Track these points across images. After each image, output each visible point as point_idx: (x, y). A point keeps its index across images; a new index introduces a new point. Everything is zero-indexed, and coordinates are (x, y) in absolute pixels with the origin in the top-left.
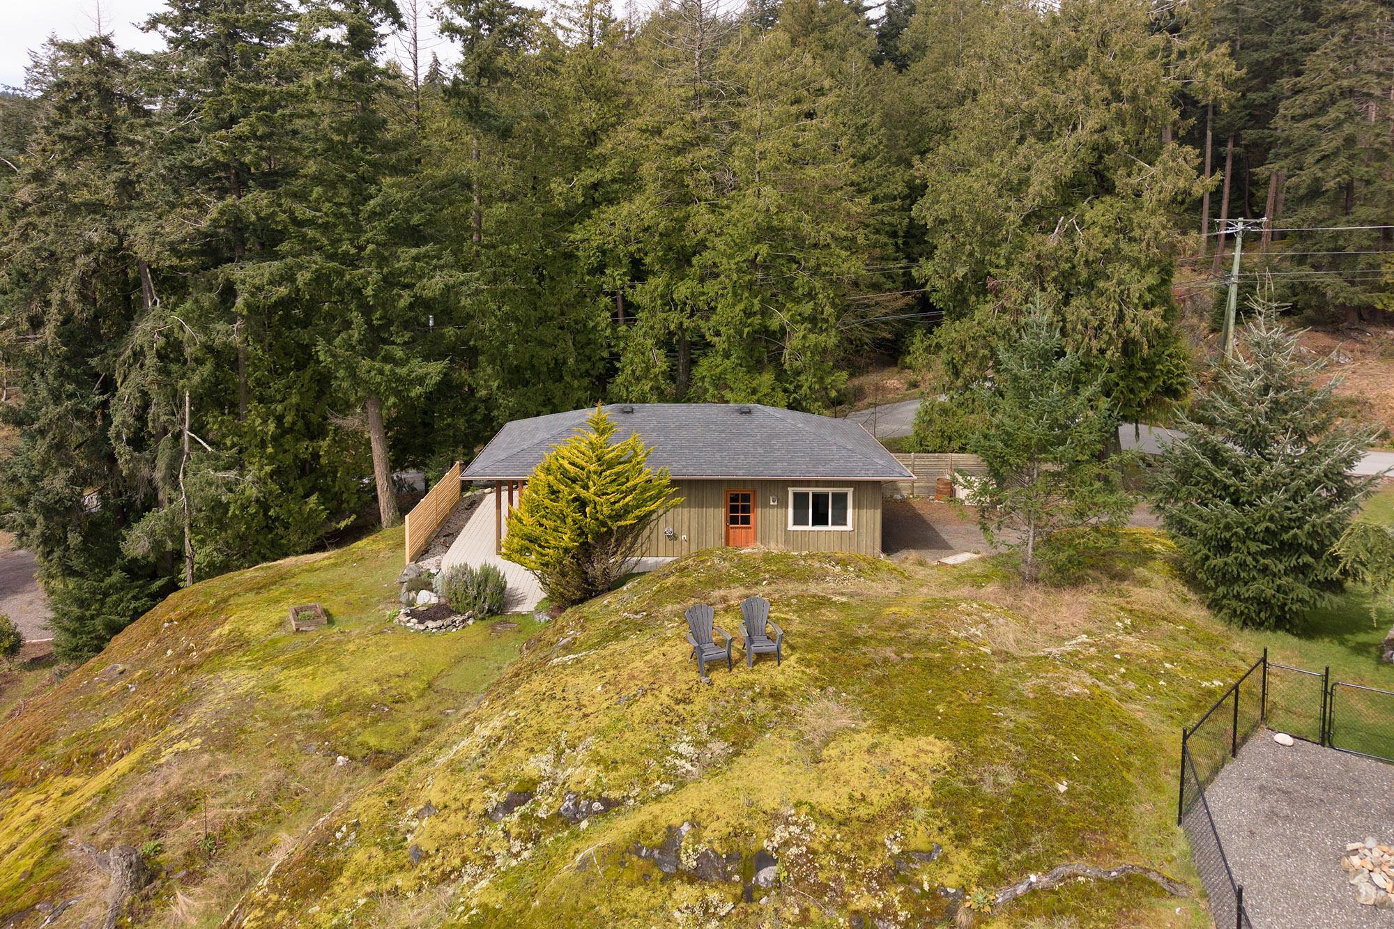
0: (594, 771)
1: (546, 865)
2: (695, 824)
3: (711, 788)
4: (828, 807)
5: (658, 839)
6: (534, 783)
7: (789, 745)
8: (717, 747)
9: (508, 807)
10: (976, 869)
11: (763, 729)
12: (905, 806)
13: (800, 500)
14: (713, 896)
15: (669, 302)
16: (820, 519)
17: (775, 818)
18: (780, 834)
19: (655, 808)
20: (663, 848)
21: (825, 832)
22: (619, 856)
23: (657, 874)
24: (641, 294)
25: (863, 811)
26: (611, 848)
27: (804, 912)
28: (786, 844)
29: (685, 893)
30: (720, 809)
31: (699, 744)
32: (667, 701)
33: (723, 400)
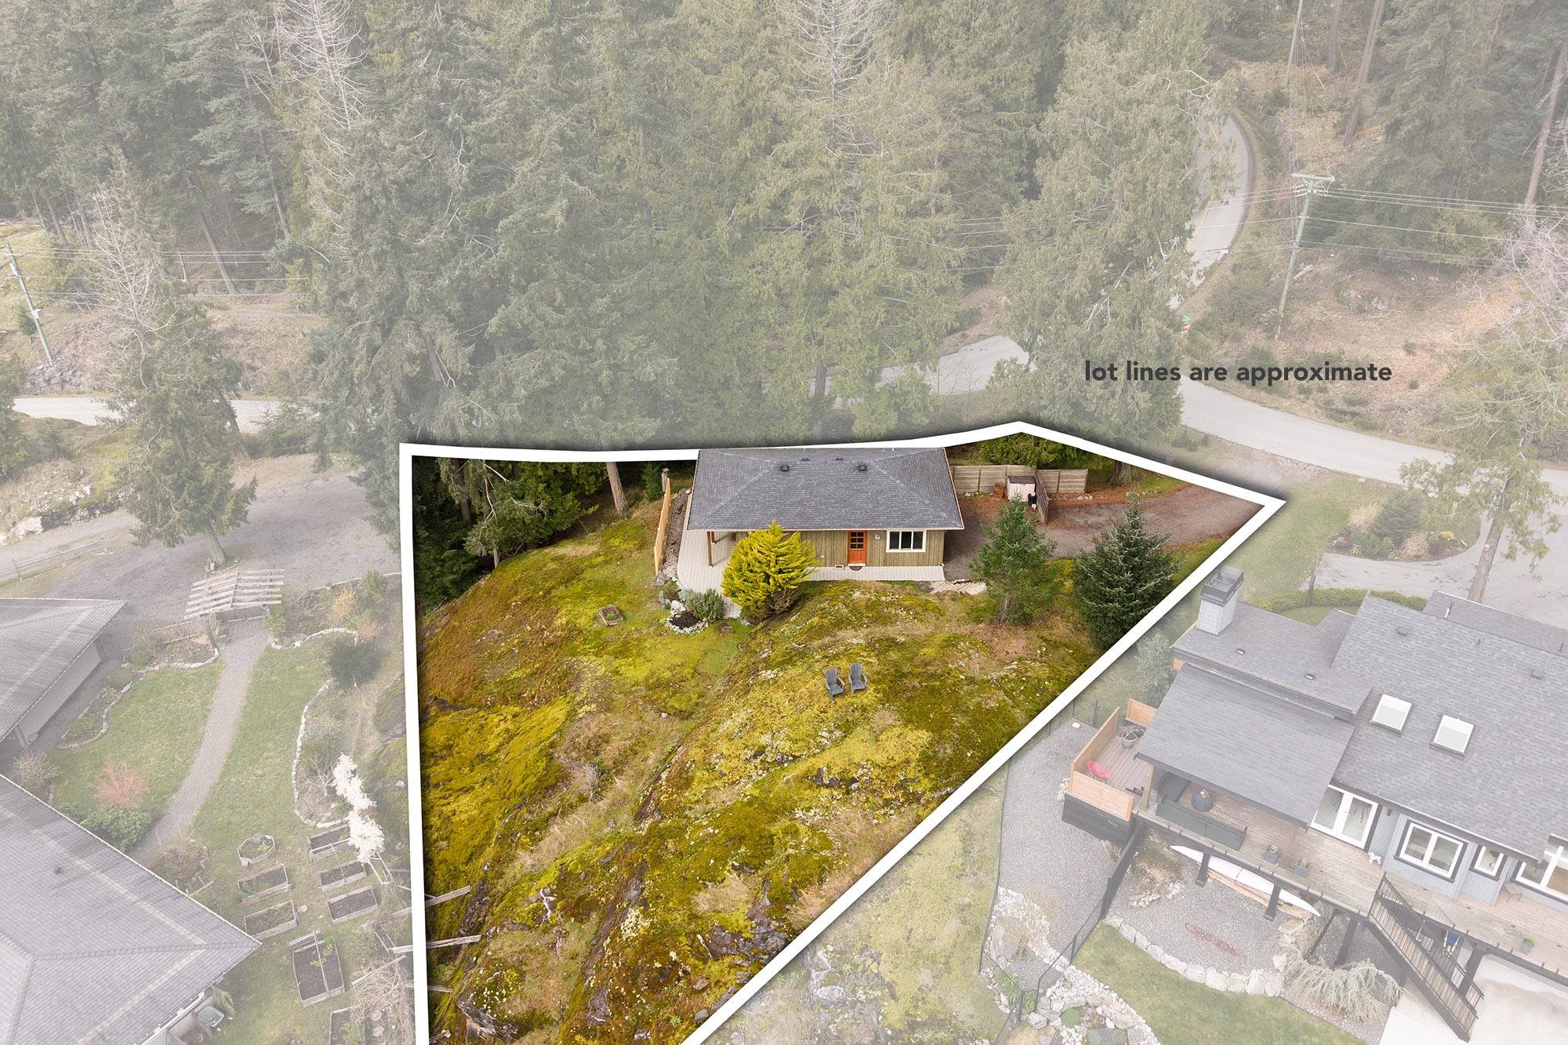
0: (788, 744)
1: (773, 780)
2: (828, 767)
3: (835, 752)
4: (878, 762)
5: (814, 773)
6: (765, 748)
7: (867, 733)
8: (838, 734)
9: (755, 757)
10: (929, 786)
11: (856, 725)
12: (908, 762)
13: (894, 535)
14: (835, 793)
16: (906, 545)
17: (859, 766)
18: (860, 772)
19: (813, 760)
20: (816, 776)
21: (877, 771)
22: (801, 779)
23: (815, 785)
25: (892, 764)
26: (797, 776)
27: (867, 799)
28: (862, 775)
29: (825, 792)
30: (838, 762)
31: (831, 732)
32: (817, 712)
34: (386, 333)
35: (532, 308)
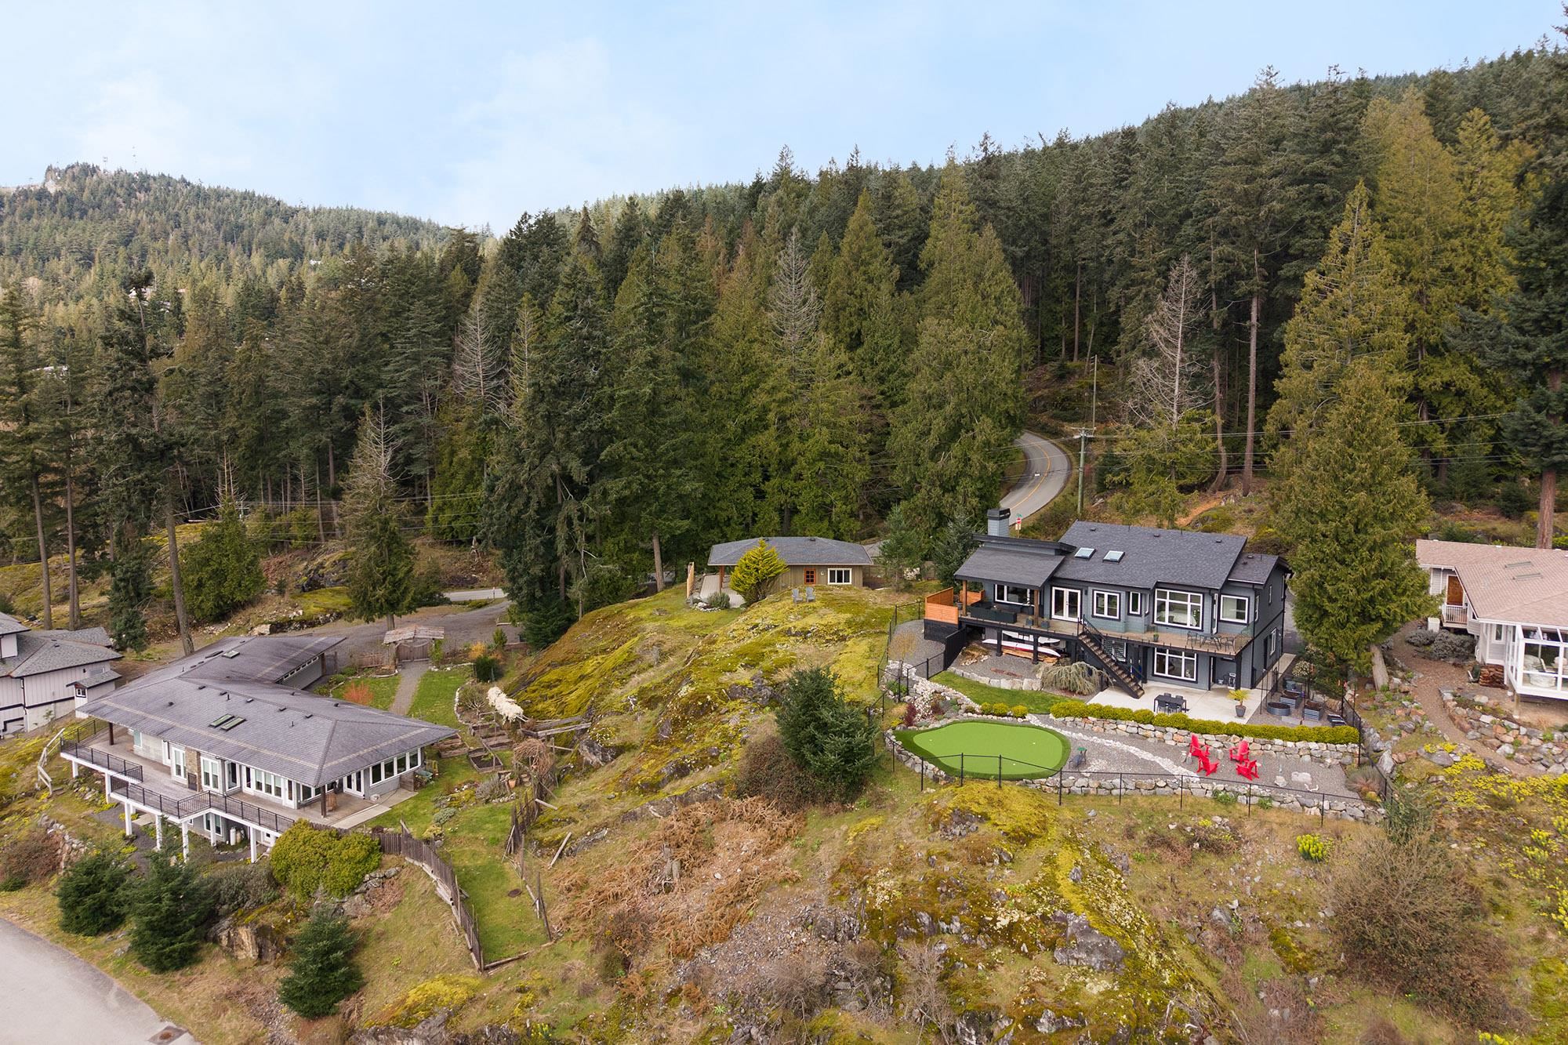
13: (832, 573)
15: (781, 490)
16: (840, 580)
24: (767, 487)
26: (776, 632)
30: (800, 626)
33: (805, 535)
34: (541, 459)
35: (625, 449)
